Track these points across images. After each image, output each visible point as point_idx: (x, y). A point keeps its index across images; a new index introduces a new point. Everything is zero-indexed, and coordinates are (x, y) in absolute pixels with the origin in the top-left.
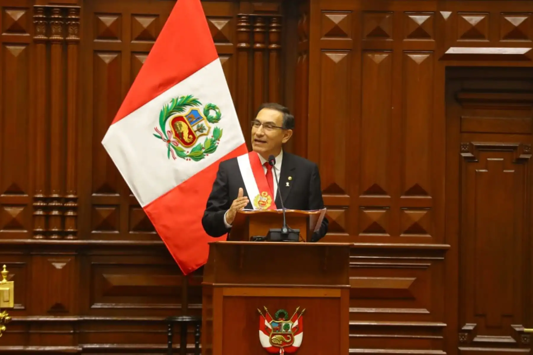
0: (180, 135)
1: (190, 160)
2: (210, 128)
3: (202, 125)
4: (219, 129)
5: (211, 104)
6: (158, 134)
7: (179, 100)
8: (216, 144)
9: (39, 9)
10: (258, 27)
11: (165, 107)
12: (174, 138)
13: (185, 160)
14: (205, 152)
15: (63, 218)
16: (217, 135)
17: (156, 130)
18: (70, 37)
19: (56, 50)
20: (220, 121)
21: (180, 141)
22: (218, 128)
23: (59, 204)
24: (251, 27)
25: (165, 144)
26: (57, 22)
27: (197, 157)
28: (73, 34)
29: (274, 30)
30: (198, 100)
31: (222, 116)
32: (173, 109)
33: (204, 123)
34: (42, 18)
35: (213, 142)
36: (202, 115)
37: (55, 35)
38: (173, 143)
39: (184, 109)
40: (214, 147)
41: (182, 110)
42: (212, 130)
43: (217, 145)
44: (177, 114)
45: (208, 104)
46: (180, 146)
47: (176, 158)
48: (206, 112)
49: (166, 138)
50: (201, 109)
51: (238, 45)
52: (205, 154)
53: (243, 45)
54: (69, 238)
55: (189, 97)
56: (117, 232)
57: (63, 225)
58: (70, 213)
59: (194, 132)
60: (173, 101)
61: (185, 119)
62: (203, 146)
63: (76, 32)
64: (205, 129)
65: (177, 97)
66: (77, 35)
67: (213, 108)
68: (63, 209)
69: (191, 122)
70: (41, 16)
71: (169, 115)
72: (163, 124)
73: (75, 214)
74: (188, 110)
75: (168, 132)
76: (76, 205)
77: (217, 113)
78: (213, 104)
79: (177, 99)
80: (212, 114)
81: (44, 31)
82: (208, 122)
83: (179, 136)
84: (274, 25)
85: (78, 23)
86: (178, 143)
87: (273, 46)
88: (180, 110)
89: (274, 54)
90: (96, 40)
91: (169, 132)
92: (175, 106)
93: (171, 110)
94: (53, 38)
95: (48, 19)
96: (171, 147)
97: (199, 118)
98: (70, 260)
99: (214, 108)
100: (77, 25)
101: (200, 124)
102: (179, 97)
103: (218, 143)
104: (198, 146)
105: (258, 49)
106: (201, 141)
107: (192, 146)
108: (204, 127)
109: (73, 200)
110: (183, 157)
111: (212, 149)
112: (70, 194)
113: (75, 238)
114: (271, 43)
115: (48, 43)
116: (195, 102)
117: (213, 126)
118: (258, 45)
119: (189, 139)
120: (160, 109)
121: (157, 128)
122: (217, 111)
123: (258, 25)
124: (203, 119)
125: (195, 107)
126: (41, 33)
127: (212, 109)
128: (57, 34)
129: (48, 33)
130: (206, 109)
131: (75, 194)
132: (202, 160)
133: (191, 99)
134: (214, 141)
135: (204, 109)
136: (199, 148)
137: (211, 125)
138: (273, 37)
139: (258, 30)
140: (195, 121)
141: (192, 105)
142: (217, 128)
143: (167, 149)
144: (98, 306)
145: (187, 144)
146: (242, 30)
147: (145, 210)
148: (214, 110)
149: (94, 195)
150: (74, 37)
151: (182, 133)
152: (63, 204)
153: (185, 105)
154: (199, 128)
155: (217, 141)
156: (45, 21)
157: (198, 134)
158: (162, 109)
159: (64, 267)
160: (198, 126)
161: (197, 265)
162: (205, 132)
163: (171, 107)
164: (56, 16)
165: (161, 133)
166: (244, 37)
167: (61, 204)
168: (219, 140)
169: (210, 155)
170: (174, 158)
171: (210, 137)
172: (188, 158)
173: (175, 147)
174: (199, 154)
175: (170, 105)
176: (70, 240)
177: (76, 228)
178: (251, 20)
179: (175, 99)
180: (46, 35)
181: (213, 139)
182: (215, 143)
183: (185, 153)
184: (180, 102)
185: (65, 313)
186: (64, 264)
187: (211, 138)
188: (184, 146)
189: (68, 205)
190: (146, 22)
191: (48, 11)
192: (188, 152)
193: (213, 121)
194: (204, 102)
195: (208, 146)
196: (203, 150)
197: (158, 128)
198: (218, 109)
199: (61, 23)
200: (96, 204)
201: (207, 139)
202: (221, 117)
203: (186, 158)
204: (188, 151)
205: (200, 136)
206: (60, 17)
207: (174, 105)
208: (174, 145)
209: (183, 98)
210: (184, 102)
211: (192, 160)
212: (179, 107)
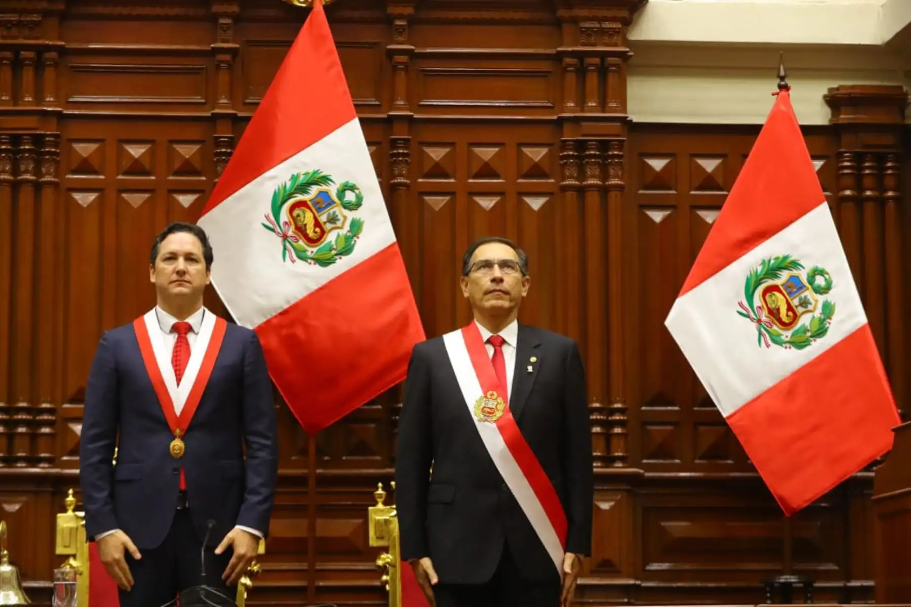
0: (775, 311)
1: (790, 348)
2: (816, 301)
3: (805, 297)
4: (831, 302)
5: (817, 267)
6: (744, 312)
7: (772, 262)
8: (826, 324)
9: (568, 143)
10: (868, 168)
11: (752, 273)
12: (766, 316)
13: (783, 349)
14: (811, 337)
15: (608, 437)
16: (828, 310)
17: (741, 305)
18: (611, 181)
19: (593, 199)
20: (831, 292)
21: (776, 321)
22: (829, 301)
23: (602, 417)
24: (858, 168)
25: (753, 326)
26: (593, 160)
27: (800, 344)
28: (616, 176)
29: (889, 172)
30: (799, 262)
31: (834, 284)
32: (765, 275)
33: (809, 294)
34: (573, 155)
35: (822, 321)
36: (805, 282)
37: (590, 179)
38: (765, 324)
39: (780, 274)
40: (824, 329)
41: (776, 276)
42: (820, 305)
43: (828, 325)
44: (770, 282)
45: (812, 267)
46: (775, 327)
47: (770, 345)
48: (811, 280)
49: (754, 317)
50: (803, 276)
51: (841, 194)
52: (811, 339)
53: (848, 192)
54: (616, 465)
55: (786, 258)
56: (677, 461)
57: (608, 447)
58: (618, 430)
59: (795, 308)
60: (763, 262)
61: (782, 288)
62: (809, 328)
63: (620, 173)
64: (810, 303)
65: (769, 258)
66: (621, 179)
67: (820, 273)
68: (608, 425)
69: (790, 294)
70: (571, 153)
71: (758, 283)
72: (750, 297)
73: (625, 431)
74: (785, 276)
75: (758, 309)
76: (625, 418)
77: (826, 279)
78: (820, 266)
79: (769, 261)
80: (820, 281)
81: (575, 175)
82: (814, 294)
83: (774, 313)
84: (889, 164)
85: (621, 160)
86: (772, 324)
87: (890, 194)
88: (773, 276)
89: (891, 204)
90: (641, 192)
91: (760, 308)
92: (767, 270)
93: (762, 277)
94: (589, 182)
95: (580, 158)
96: (762, 330)
97: (802, 287)
98: (619, 497)
99: (822, 273)
100: (620, 164)
101: (803, 295)
102: (773, 258)
103: (830, 323)
104: (801, 326)
105: (869, 199)
106: (805, 320)
107: (792, 327)
108: (809, 300)
109: (621, 411)
110: (779, 343)
111: (821, 332)
112: (617, 402)
113: (625, 465)
114: (886, 190)
115: (581, 191)
116: (795, 265)
117: (821, 299)
118: (868, 193)
119: (789, 318)
120: (747, 275)
121: (741, 303)
122: (827, 276)
123: (867, 164)
124: (808, 289)
125: (795, 272)
126: (571, 177)
127: (818, 274)
128: (593, 176)
129: (582, 176)
130: (811, 274)
131: (624, 402)
132: (808, 349)
133: (789, 260)
134: (824, 320)
135: (808, 274)
136: (802, 329)
137: (818, 296)
138: (890, 182)
139: (867, 172)
140: (796, 292)
141: (790, 268)
142: (827, 301)
143: (757, 333)
144: (654, 567)
145: (786, 325)
146: (846, 171)
147: (728, 422)
148: (822, 275)
149: (644, 408)
150: (618, 181)
151: (778, 310)
152: (607, 417)
153: (780, 268)
154: (802, 301)
155: (828, 320)
156: (576, 161)
157: (800, 310)
158: (749, 276)
159: (612, 508)
160: (800, 299)
161: (805, 502)
162: (810, 307)
163: (762, 271)
164: (592, 152)
165: (747, 309)
166: (849, 181)
167: (605, 418)
168: (830, 318)
169: (819, 340)
170: (768, 346)
171: (817, 314)
172: (788, 345)
173: (768, 328)
174: (803, 339)
175: (760, 269)
176: (618, 468)
177: (626, 452)
178: (858, 158)
179: (767, 260)
180: (577, 179)
181: (822, 317)
182: (825, 322)
183: (783, 337)
184: (774, 264)
185: (617, 573)
186: (612, 503)
187: (819, 315)
188: (781, 329)
189: (614, 418)
190: (710, 165)
191: (581, 146)
192: (787, 337)
193: (822, 291)
194: (808, 265)
195: (815, 328)
196: (809, 334)
197: (743, 303)
198: (827, 274)
199: (599, 162)
200: (646, 421)
201: (813, 317)
202: (832, 286)
203: (784, 345)
204: (787, 335)
205: (803, 313)
206: (597, 153)
207: (765, 270)
208: (767, 325)
209: (777, 258)
210: (779, 264)
211: (793, 349)
212: (773, 271)
